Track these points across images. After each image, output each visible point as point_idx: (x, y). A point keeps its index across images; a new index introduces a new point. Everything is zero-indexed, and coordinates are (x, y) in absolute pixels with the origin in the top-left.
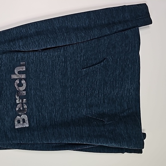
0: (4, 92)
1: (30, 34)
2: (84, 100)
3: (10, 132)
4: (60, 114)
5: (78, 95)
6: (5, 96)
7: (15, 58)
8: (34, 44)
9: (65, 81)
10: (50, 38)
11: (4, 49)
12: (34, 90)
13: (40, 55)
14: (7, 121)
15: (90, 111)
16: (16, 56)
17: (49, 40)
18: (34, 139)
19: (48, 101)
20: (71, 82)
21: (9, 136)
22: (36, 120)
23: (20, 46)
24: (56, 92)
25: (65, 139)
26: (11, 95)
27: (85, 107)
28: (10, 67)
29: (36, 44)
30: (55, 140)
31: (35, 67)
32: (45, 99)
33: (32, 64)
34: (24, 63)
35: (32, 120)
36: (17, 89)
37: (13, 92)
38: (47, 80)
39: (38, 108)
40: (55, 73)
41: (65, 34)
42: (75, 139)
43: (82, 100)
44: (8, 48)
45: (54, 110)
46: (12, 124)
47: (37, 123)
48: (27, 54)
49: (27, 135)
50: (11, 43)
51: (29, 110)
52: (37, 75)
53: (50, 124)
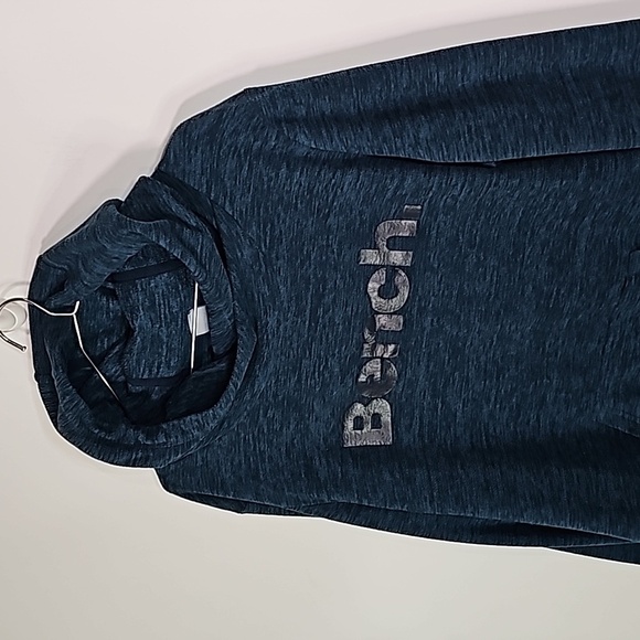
0: (325, 312)
1: (459, 93)
2: (613, 366)
3: (324, 461)
4: (511, 409)
5: (593, 346)
6: (324, 327)
7: (392, 188)
8: (476, 139)
9: (558, 291)
10: (543, 120)
11: (352, 146)
12: (434, 315)
13: (490, 184)
14: (316, 419)
15: (626, 410)
16: (396, 181)
17: (536, 127)
18: (414, 497)
19: (478, 358)
20: (581, 295)
21: (323, 474)
22: (421, 422)
23: (417, 143)
24: (513, 327)
25: (530, 511)
26: (349, 323)
27: (610, 391)
28: (361, 219)
29: (483, 138)
30: (492, 510)
31: (452, 227)
32: (467, 352)
33: (446, 215)
34: (419, 207)
35: (404, 422)
36: (374, 306)
37: (357, 313)
38: (492, 280)
39: (435, 381)
40: (527, 253)
41: (606, 106)
42: (566, 515)
43: (604, 368)
44: (371, 147)
45: (494, 391)
46: (333, 430)
47: (421, 436)
48: (441, 178)
49: (387, 477)
50: (387, 130)
51: (401, 384)
52: (457, 259)
53: (472, 443)
